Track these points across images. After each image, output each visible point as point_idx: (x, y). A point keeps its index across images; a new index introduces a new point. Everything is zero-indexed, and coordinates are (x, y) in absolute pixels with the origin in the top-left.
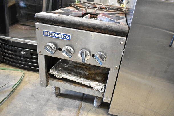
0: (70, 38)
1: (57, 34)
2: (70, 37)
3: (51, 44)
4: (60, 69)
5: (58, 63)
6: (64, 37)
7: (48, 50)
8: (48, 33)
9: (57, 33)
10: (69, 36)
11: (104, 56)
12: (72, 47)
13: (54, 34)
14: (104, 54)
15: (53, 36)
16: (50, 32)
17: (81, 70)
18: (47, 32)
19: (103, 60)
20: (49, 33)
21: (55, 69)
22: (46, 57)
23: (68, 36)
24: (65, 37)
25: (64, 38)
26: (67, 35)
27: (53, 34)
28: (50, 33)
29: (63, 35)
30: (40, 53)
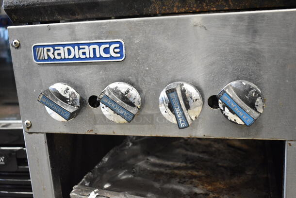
0: (121, 52)
1: (76, 47)
2: (121, 47)
3: (60, 87)
4: (106, 186)
5: (100, 169)
6: (100, 52)
7: (51, 105)
8: (48, 50)
9: (78, 45)
10: (118, 45)
11: (257, 92)
12: (132, 84)
13: (69, 50)
14: (253, 85)
15: (65, 59)
16: (53, 46)
17: (179, 182)
18: (45, 49)
19: (253, 106)
20: (51, 49)
21: (90, 185)
22: (51, 138)
23: (113, 46)
24: (106, 50)
25: (101, 58)
26: (111, 43)
27: (63, 52)
28: (55, 50)
29: (96, 47)
30: (31, 130)
